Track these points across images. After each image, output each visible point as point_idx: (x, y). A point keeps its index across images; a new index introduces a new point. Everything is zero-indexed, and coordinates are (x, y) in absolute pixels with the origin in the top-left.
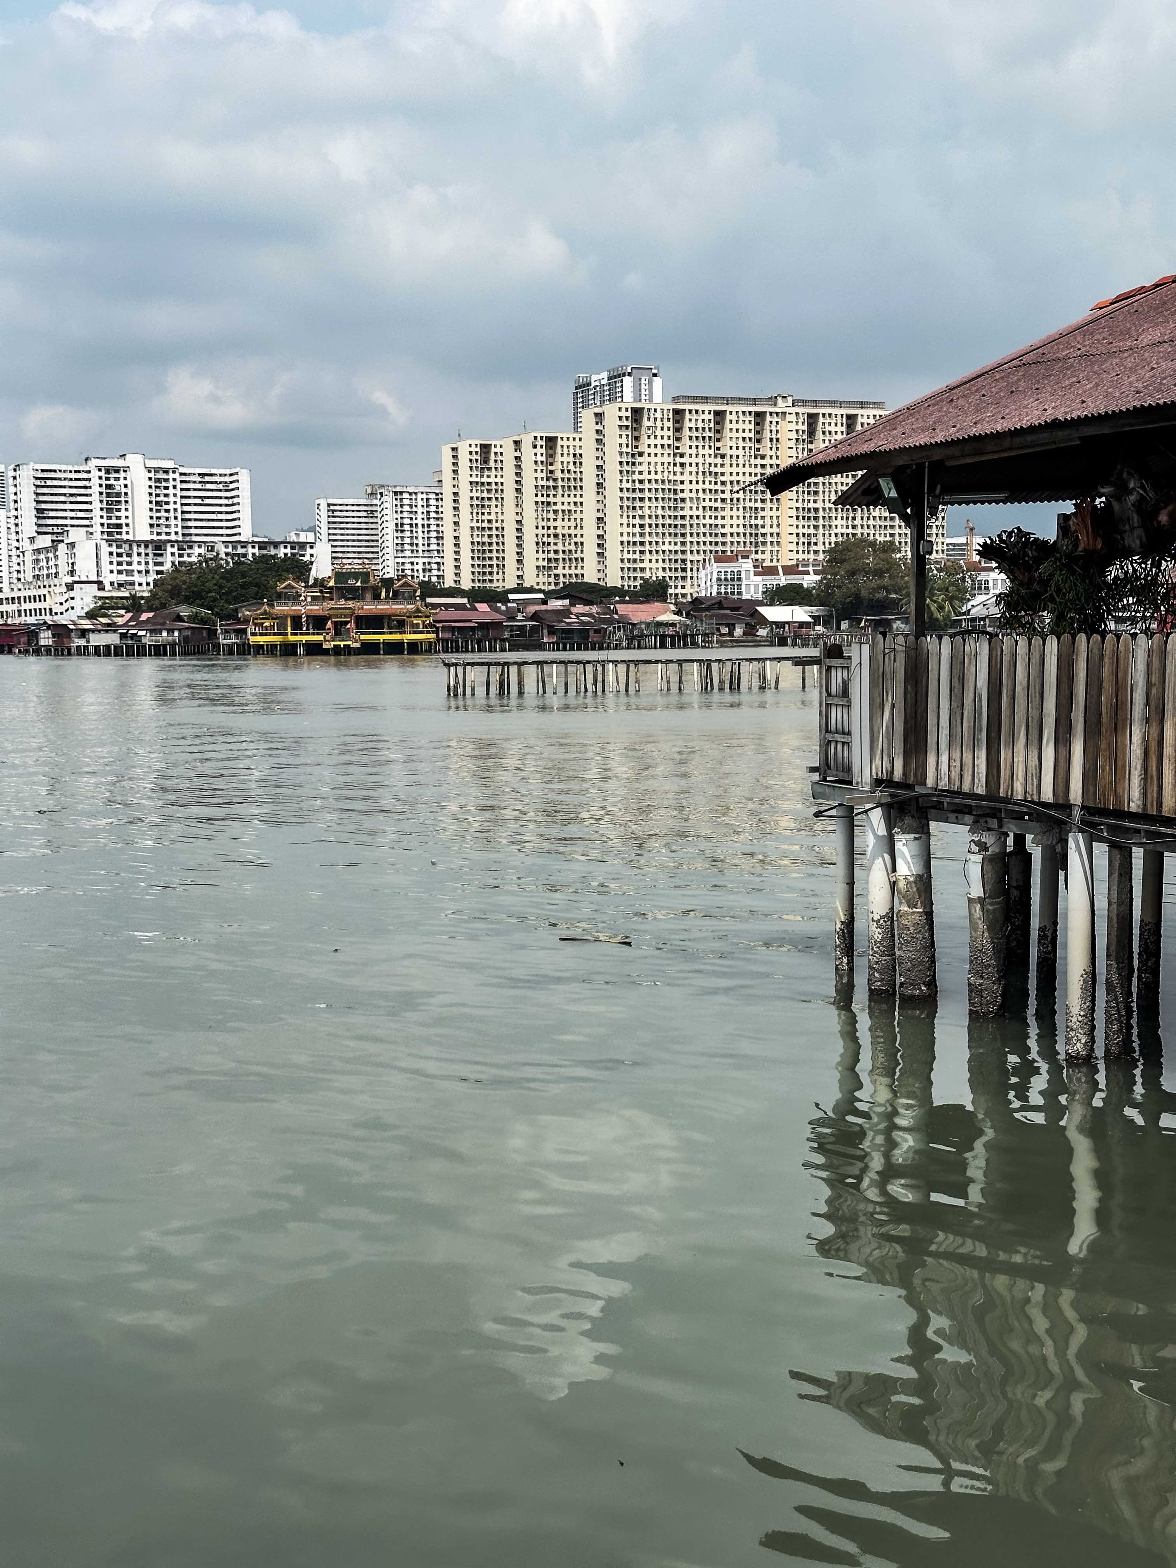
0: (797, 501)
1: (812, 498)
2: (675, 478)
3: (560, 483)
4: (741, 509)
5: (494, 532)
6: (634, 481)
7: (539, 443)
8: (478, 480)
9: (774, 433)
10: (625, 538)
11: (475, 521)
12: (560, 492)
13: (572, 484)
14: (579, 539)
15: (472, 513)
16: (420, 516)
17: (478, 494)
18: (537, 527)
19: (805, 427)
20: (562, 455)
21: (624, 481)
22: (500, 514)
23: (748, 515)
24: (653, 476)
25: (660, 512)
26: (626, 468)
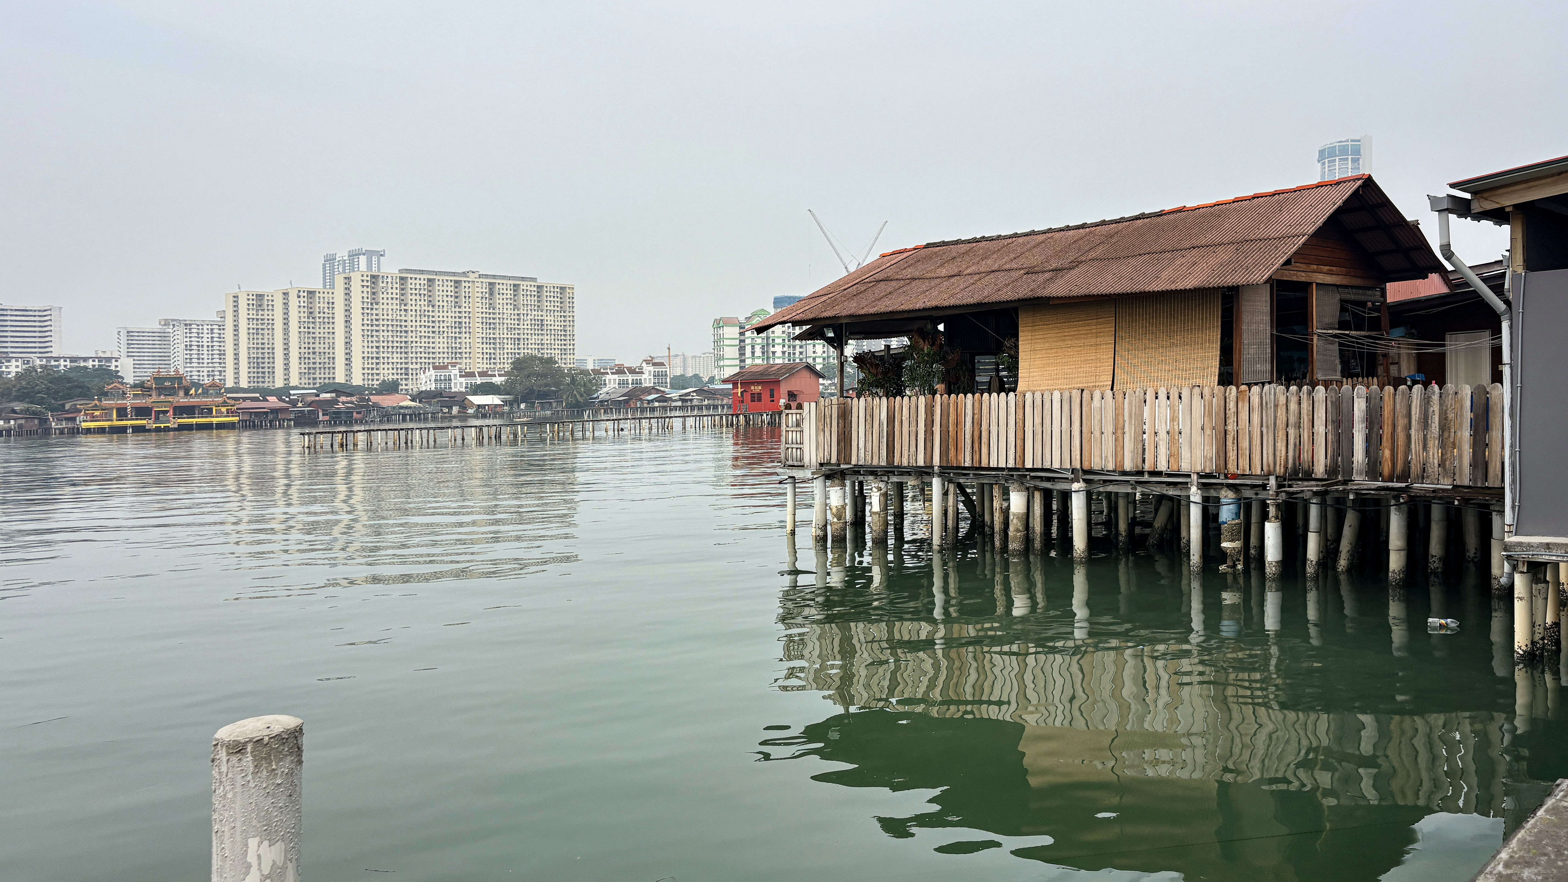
0: (482, 333)
1: (491, 331)
2: (401, 318)
3: (318, 320)
4: (446, 338)
5: (266, 351)
6: (372, 320)
7: (302, 294)
8: (255, 317)
9: (467, 293)
10: (366, 355)
11: (251, 343)
12: (318, 325)
13: (326, 320)
14: (331, 356)
15: (249, 339)
16: (205, 340)
17: (255, 326)
18: (300, 348)
19: (487, 290)
20: (319, 303)
21: (365, 320)
22: (271, 339)
23: (450, 341)
24: (385, 317)
25: (390, 339)
26: (366, 311)
